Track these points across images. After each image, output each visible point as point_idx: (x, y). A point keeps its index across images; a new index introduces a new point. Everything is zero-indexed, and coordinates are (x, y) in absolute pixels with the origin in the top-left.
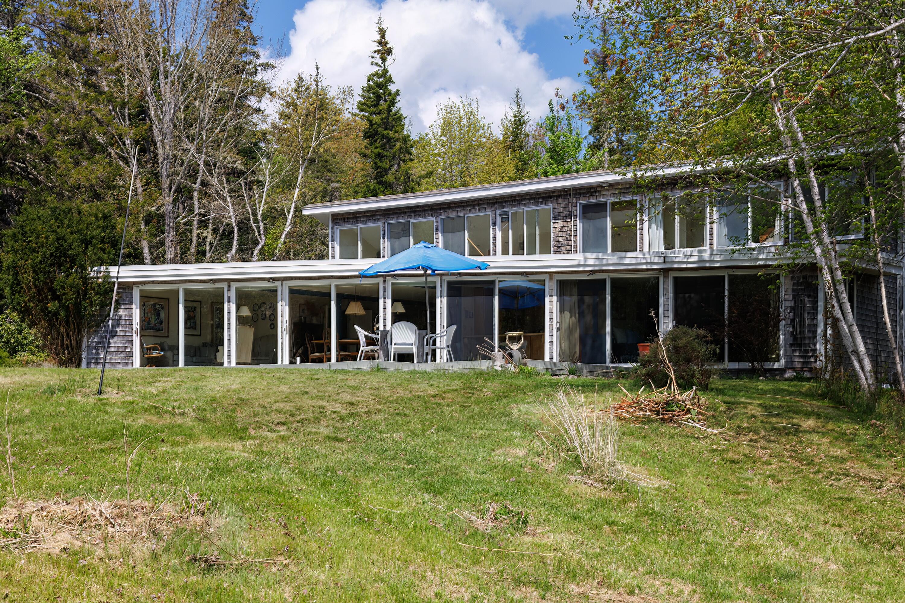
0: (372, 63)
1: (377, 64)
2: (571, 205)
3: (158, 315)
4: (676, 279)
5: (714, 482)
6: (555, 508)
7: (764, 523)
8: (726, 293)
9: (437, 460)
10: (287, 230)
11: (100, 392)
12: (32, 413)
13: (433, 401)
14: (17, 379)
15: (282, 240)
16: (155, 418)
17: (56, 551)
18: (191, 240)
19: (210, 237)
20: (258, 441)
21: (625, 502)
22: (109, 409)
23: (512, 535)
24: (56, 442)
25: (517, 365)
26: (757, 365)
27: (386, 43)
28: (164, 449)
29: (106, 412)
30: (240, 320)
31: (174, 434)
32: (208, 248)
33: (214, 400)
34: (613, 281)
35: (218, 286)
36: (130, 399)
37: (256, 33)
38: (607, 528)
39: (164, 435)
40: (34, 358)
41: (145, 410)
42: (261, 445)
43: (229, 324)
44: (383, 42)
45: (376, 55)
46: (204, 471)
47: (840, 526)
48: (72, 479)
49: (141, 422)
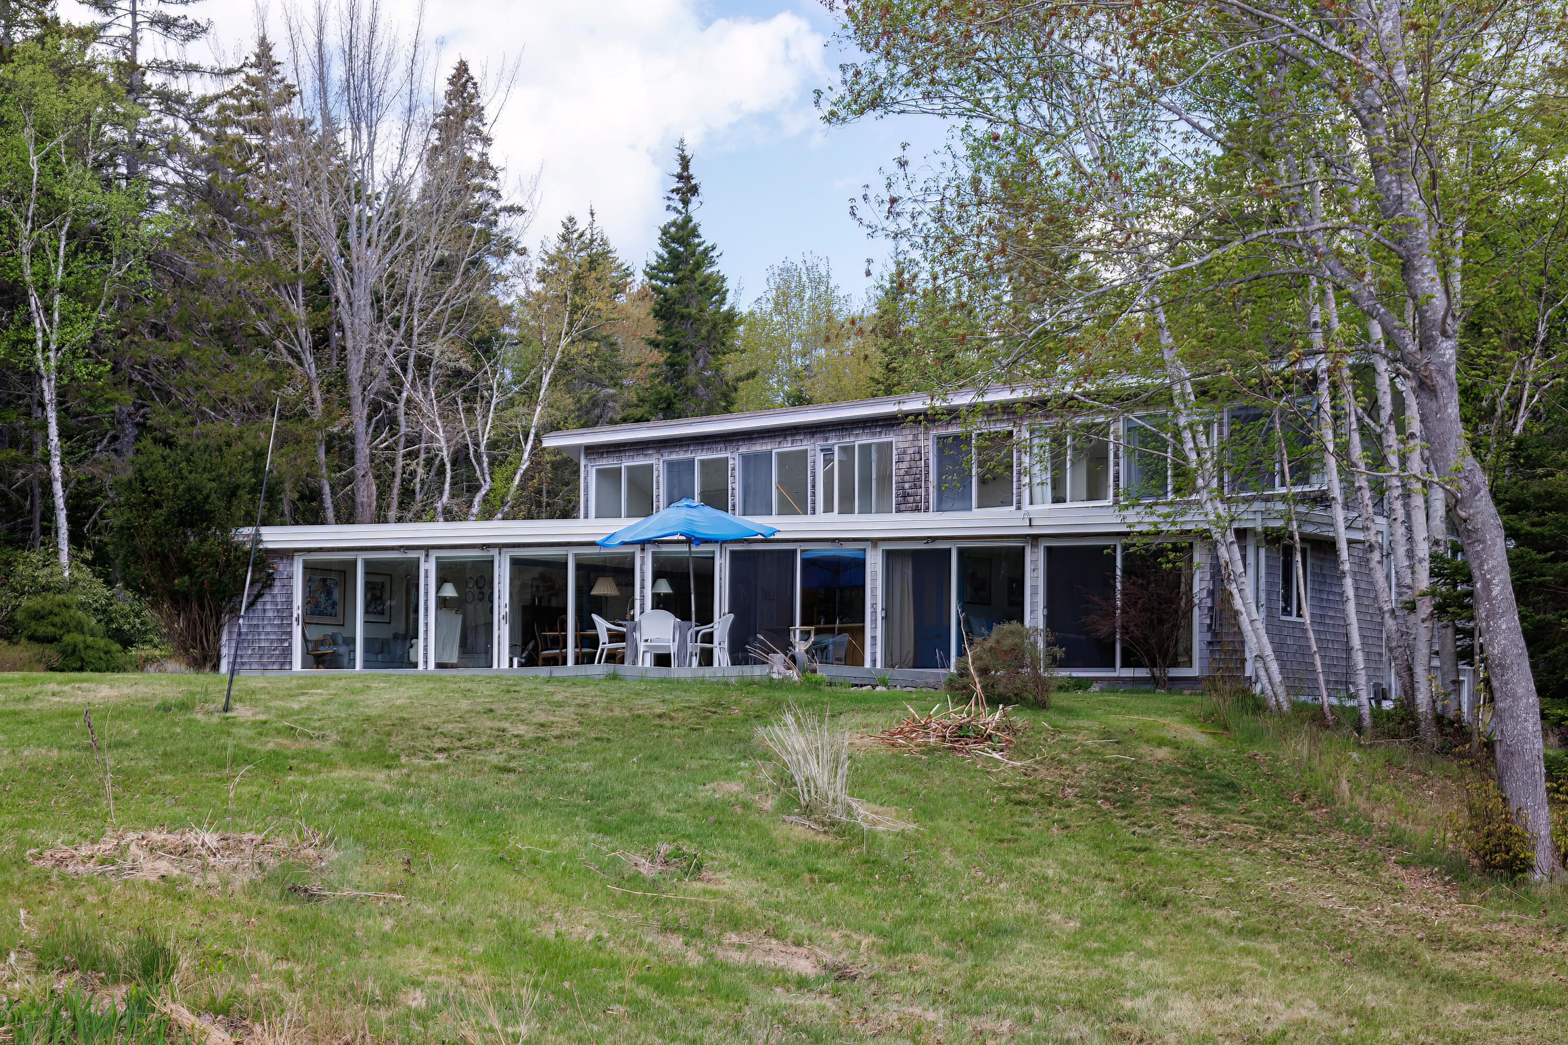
0: (668, 207)
1: (675, 209)
2: (921, 437)
3: (329, 594)
4: (1049, 550)
5: (978, 827)
6: (750, 853)
7: (1016, 874)
8: (1119, 572)
9: (625, 794)
10: (524, 467)
11: (226, 709)
12: (140, 734)
13: (657, 722)
14: (126, 691)
15: (516, 482)
16: (287, 742)
17: (153, 878)
18: (394, 475)
19: (420, 471)
20: (405, 771)
21: (844, 848)
22: (234, 730)
23: (680, 880)
24: (165, 769)
25: (803, 671)
26: (1157, 672)
27: (689, 178)
28: (290, 778)
29: (229, 734)
30: (442, 603)
31: (308, 760)
32: (418, 487)
33: (368, 719)
34: (961, 552)
35: (412, 555)
36: (263, 717)
37: (494, 161)
38: (807, 876)
39: (294, 763)
40: (157, 652)
41: (279, 732)
42: (409, 776)
43: (426, 609)
44: (684, 177)
45: (674, 196)
46: (332, 804)
47: (1112, 880)
48: (181, 811)
49: (271, 746)
